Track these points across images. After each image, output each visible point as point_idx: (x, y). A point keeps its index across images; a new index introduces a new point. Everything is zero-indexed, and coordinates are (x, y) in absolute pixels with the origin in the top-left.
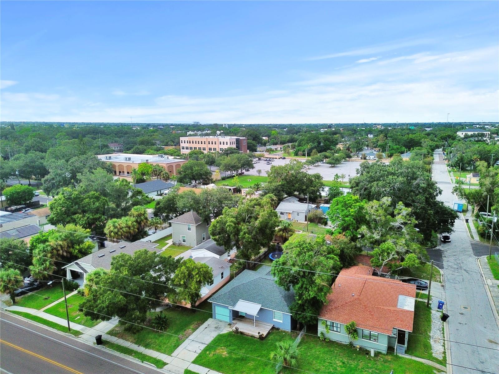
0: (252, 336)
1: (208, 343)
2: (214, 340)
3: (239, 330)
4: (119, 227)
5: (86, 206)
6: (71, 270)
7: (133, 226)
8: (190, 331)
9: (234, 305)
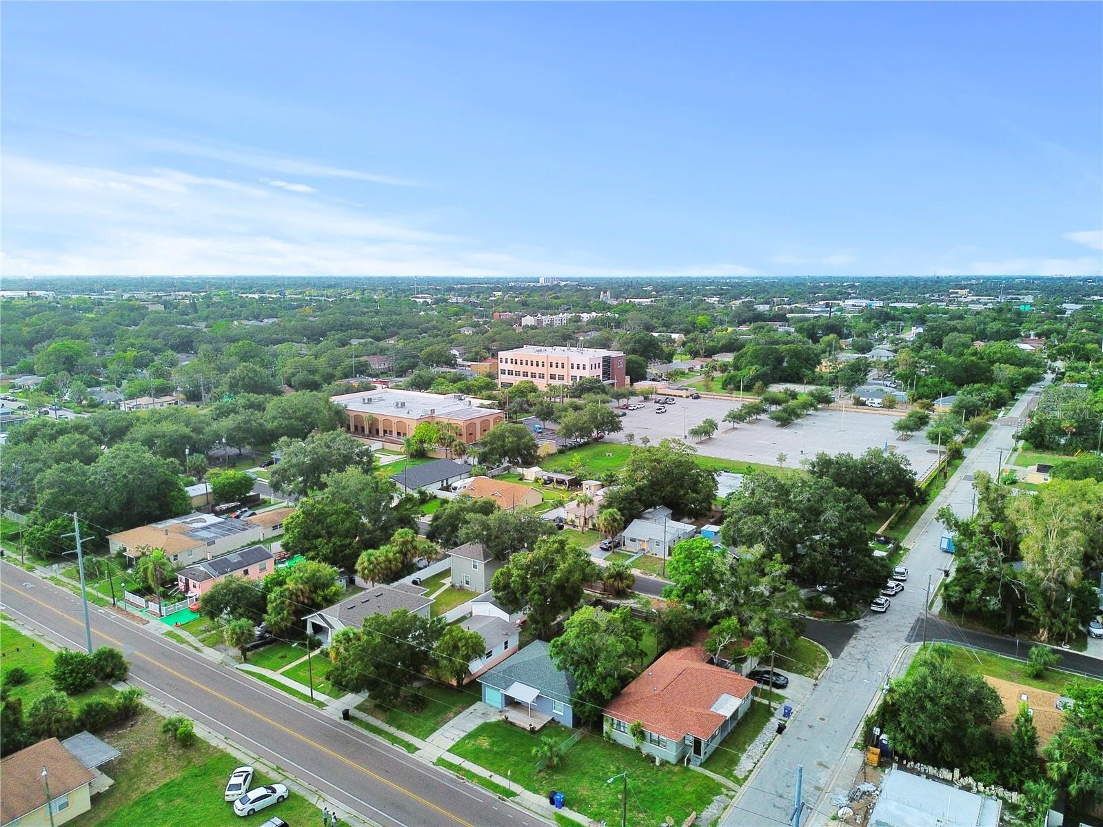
0: (523, 728)
1: (469, 731)
2: (478, 729)
3: (509, 719)
4: (375, 562)
5: (332, 526)
6: (313, 623)
7: (395, 559)
8: (451, 715)
9: (507, 687)
